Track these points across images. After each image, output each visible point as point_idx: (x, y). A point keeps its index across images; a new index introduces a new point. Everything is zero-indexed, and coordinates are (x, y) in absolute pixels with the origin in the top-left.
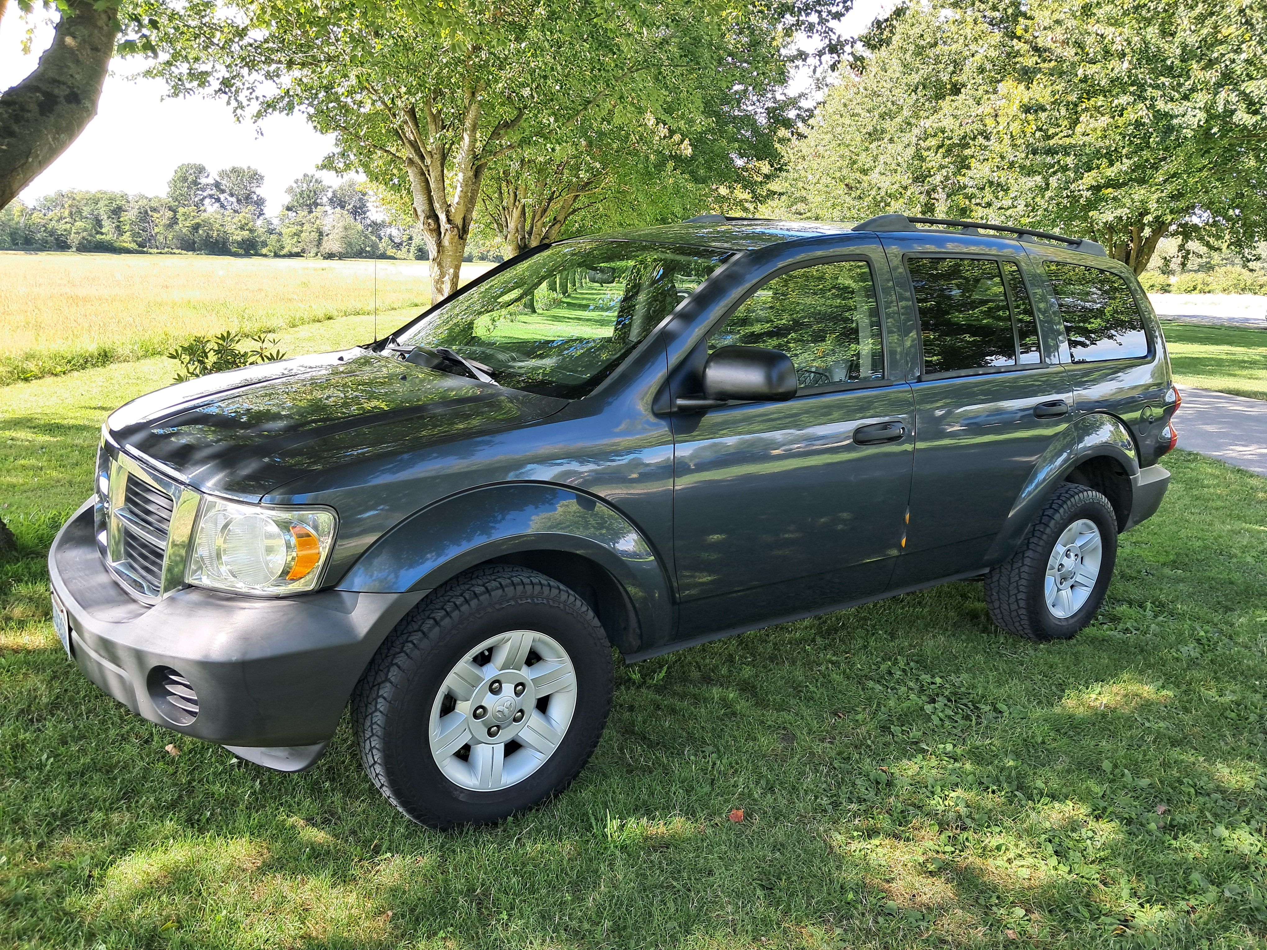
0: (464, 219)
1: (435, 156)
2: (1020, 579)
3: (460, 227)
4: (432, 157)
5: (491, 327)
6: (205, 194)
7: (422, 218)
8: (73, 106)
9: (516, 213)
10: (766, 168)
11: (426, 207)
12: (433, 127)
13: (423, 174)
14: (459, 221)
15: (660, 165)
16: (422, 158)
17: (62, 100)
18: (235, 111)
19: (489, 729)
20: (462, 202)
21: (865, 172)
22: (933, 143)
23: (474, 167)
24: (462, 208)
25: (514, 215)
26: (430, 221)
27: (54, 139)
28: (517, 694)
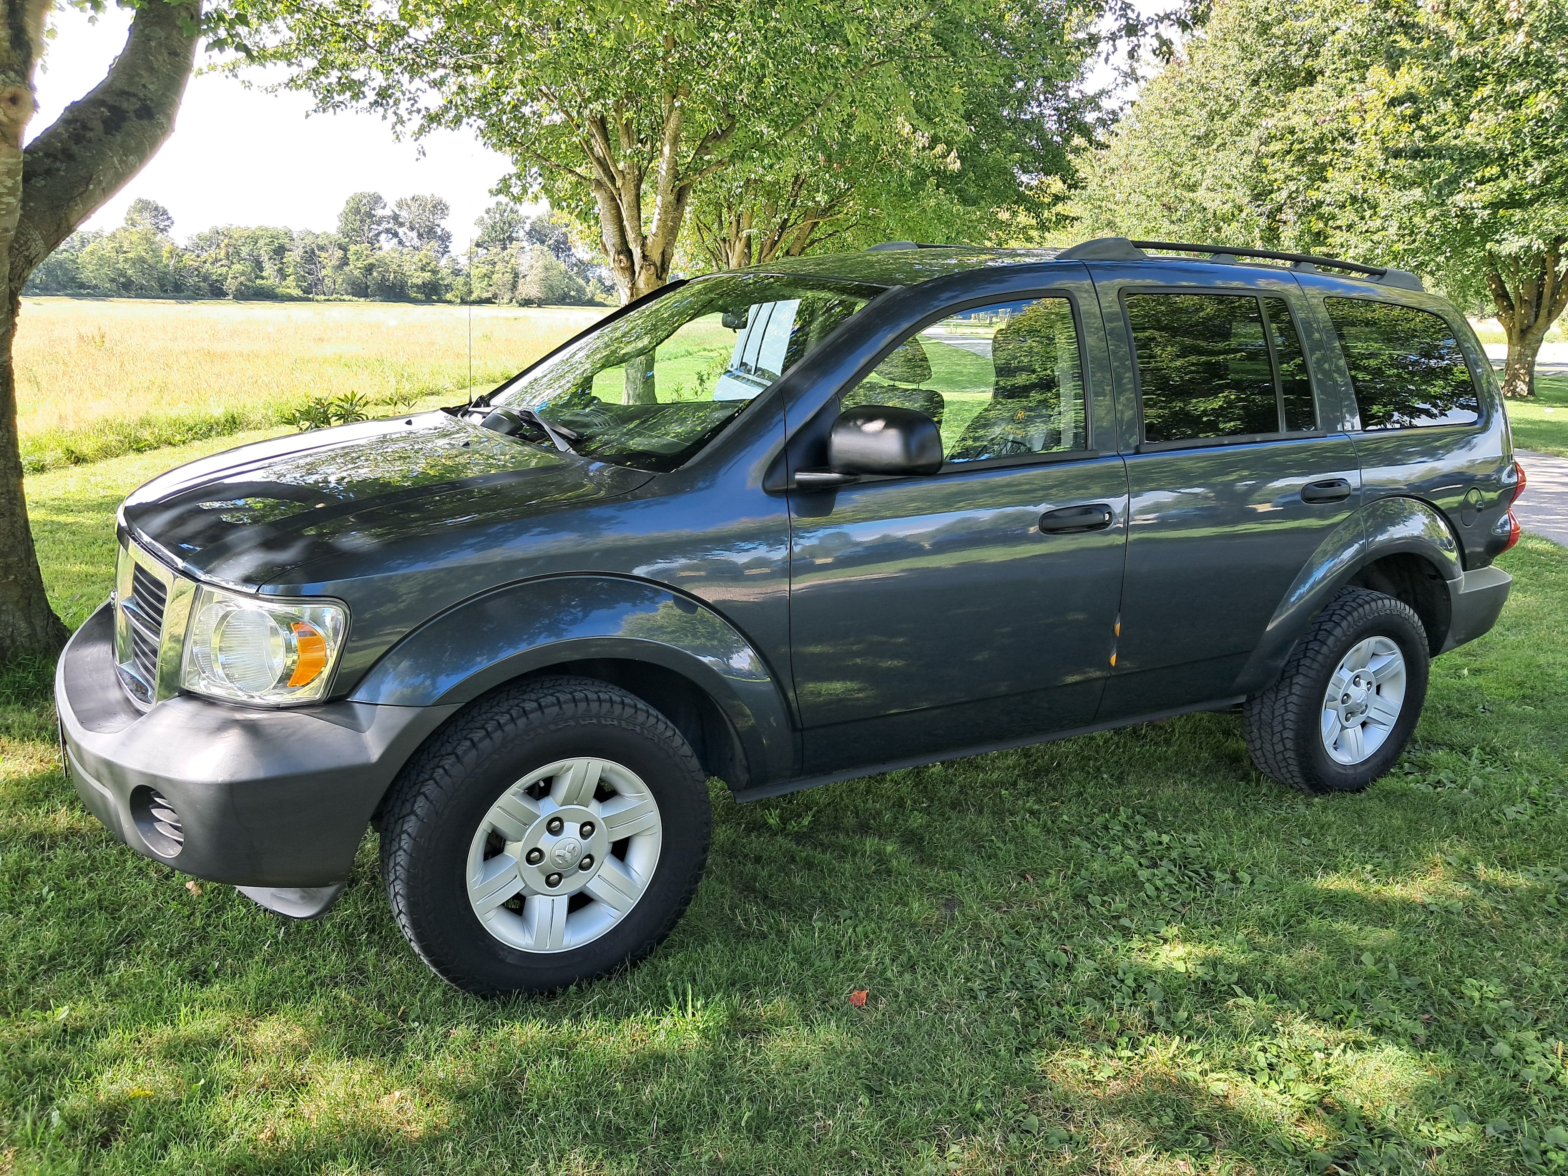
0: (663, 254)
1: (628, 177)
2: (1287, 711)
3: (658, 264)
4: (624, 177)
5: (699, 389)
6: (381, 228)
7: (612, 254)
8: (145, 122)
9: (739, 247)
10: (1056, 185)
11: (616, 240)
12: (626, 140)
13: (613, 199)
14: (656, 257)
15: (918, 184)
16: (613, 179)
17: (132, 115)
18: (393, 128)
19: (548, 878)
20: (660, 233)
21: (1192, 188)
22: (1277, 148)
23: (675, 190)
24: (660, 240)
25: (737, 248)
26: (621, 257)
27: (121, 161)
28: (584, 836)
